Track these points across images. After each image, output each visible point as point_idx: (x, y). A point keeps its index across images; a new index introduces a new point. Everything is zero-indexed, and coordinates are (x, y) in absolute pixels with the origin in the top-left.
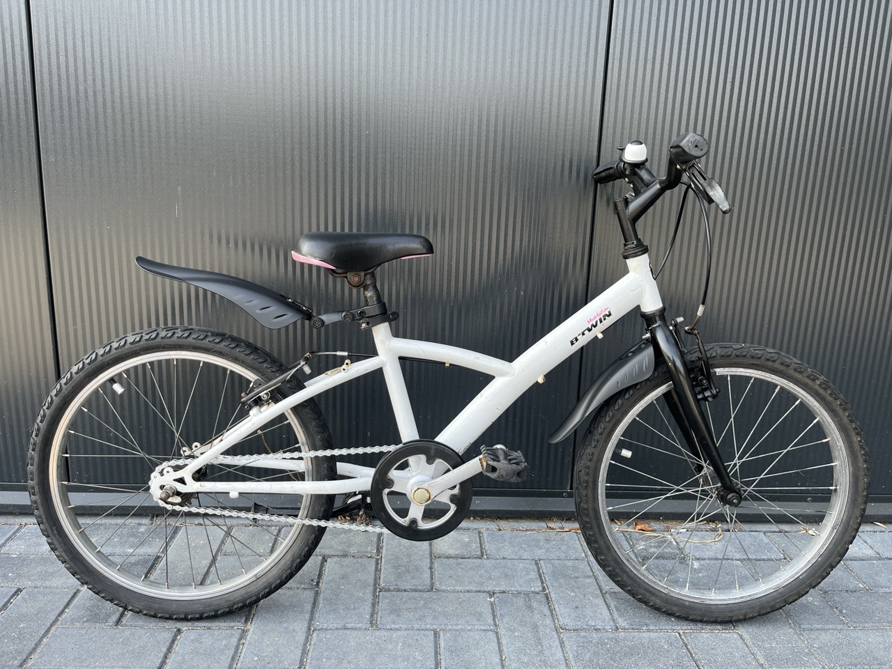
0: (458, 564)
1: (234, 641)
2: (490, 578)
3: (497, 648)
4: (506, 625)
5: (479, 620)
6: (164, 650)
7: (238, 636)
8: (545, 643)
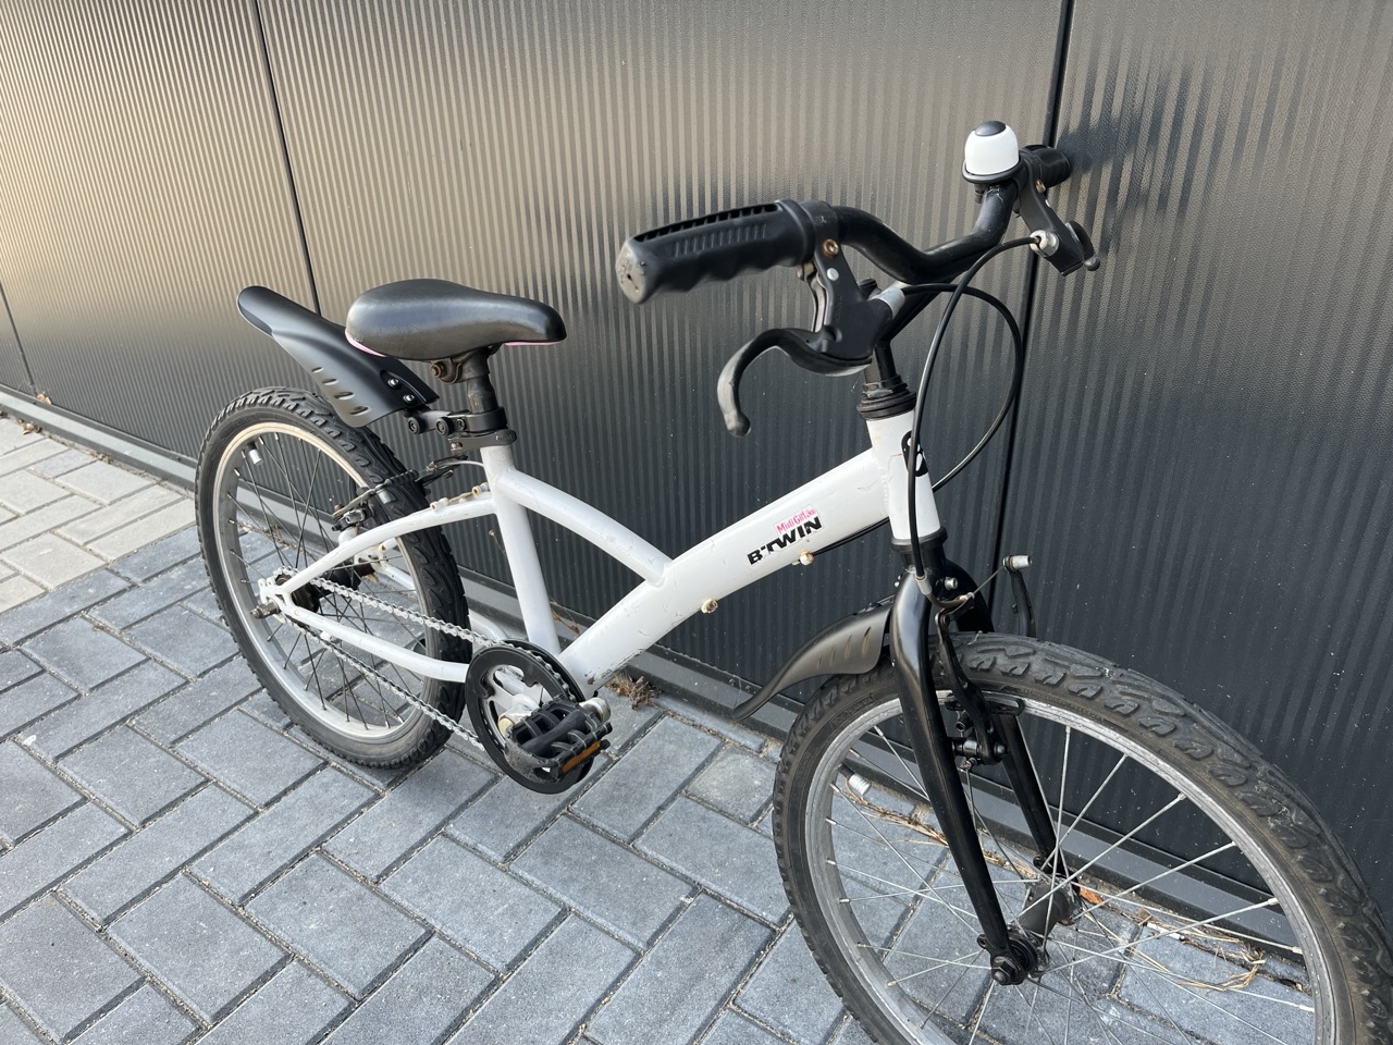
0: (703, 819)
1: (357, 804)
2: (721, 865)
3: (611, 980)
4: (661, 953)
5: (634, 924)
6: (291, 783)
7: (364, 800)
8: (683, 1010)
